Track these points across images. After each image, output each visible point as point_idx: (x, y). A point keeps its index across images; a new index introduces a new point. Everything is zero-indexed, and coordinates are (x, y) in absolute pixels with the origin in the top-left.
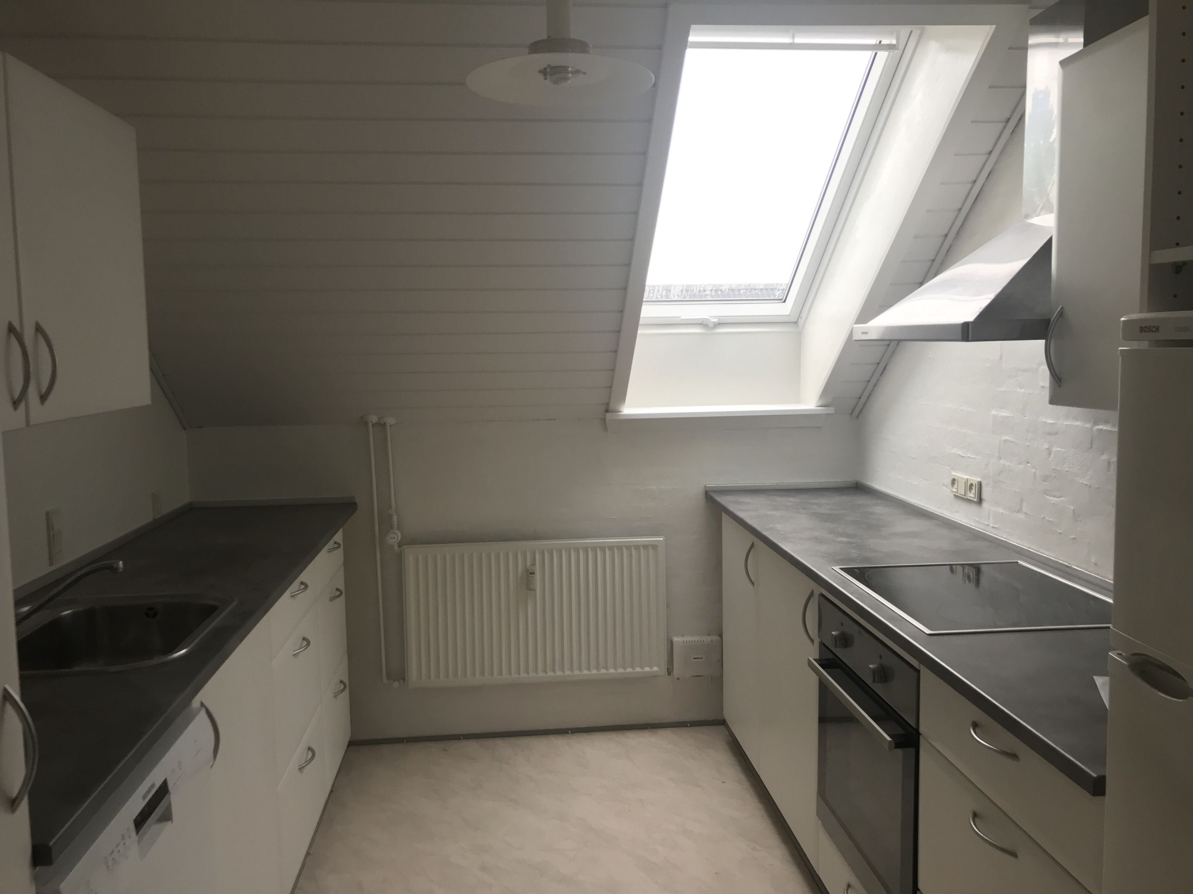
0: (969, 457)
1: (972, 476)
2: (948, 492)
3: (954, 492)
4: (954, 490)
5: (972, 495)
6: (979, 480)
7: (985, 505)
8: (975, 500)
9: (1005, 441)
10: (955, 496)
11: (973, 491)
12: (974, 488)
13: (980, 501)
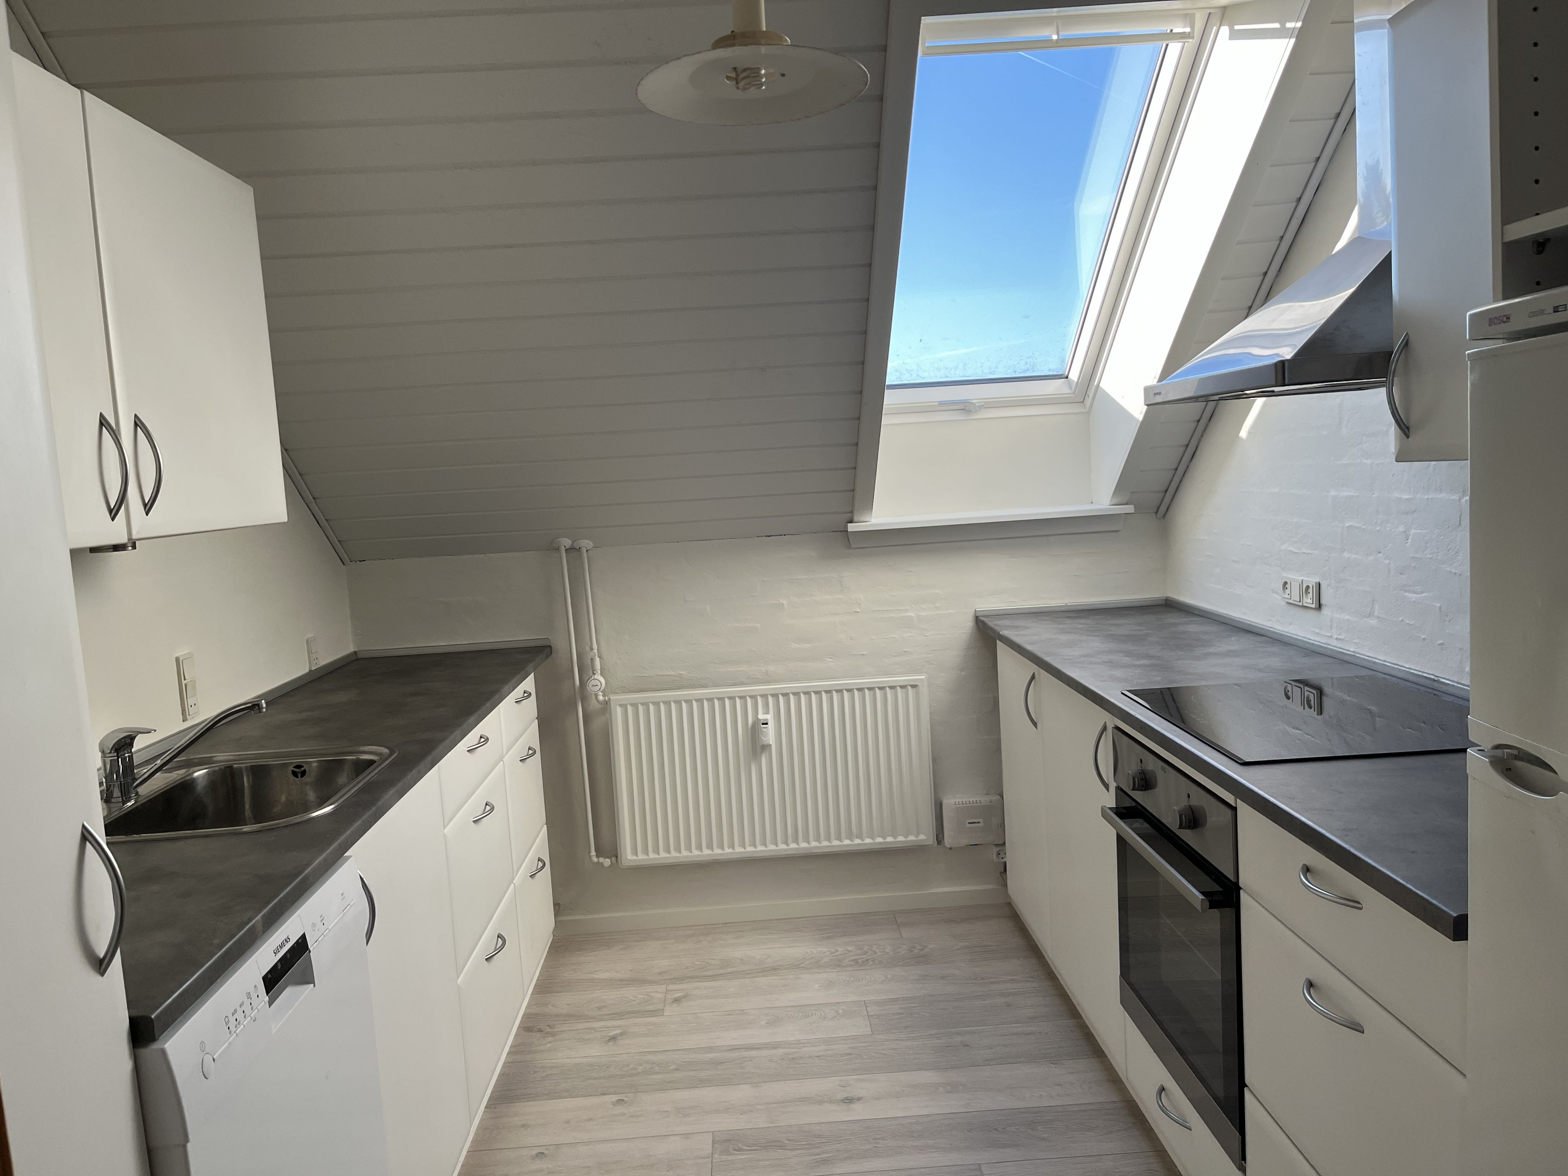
0: (1305, 553)
1: (1308, 577)
2: (1278, 599)
3: (1287, 598)
4: (1287, 596)
5: (1308, 600)
6: (1318, 581)
7: (1325, 611)
8: (1313, 606)
9: (1349, 528)
10: (1288, 603)
11: (1310, 595)
12: (1310, 590)
13: (1320, 606)
